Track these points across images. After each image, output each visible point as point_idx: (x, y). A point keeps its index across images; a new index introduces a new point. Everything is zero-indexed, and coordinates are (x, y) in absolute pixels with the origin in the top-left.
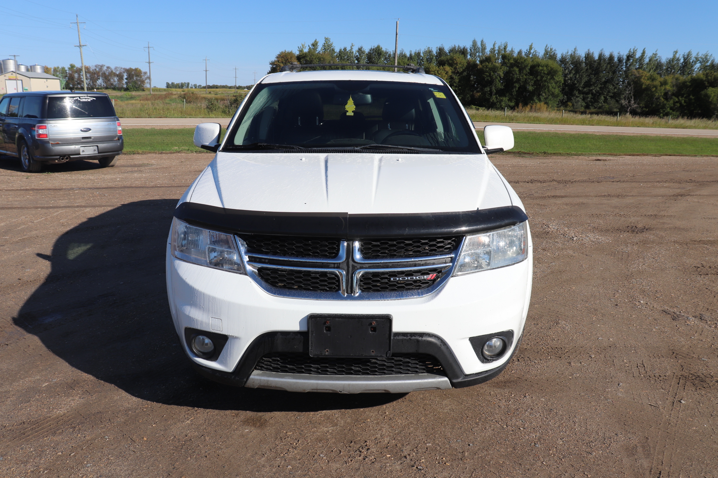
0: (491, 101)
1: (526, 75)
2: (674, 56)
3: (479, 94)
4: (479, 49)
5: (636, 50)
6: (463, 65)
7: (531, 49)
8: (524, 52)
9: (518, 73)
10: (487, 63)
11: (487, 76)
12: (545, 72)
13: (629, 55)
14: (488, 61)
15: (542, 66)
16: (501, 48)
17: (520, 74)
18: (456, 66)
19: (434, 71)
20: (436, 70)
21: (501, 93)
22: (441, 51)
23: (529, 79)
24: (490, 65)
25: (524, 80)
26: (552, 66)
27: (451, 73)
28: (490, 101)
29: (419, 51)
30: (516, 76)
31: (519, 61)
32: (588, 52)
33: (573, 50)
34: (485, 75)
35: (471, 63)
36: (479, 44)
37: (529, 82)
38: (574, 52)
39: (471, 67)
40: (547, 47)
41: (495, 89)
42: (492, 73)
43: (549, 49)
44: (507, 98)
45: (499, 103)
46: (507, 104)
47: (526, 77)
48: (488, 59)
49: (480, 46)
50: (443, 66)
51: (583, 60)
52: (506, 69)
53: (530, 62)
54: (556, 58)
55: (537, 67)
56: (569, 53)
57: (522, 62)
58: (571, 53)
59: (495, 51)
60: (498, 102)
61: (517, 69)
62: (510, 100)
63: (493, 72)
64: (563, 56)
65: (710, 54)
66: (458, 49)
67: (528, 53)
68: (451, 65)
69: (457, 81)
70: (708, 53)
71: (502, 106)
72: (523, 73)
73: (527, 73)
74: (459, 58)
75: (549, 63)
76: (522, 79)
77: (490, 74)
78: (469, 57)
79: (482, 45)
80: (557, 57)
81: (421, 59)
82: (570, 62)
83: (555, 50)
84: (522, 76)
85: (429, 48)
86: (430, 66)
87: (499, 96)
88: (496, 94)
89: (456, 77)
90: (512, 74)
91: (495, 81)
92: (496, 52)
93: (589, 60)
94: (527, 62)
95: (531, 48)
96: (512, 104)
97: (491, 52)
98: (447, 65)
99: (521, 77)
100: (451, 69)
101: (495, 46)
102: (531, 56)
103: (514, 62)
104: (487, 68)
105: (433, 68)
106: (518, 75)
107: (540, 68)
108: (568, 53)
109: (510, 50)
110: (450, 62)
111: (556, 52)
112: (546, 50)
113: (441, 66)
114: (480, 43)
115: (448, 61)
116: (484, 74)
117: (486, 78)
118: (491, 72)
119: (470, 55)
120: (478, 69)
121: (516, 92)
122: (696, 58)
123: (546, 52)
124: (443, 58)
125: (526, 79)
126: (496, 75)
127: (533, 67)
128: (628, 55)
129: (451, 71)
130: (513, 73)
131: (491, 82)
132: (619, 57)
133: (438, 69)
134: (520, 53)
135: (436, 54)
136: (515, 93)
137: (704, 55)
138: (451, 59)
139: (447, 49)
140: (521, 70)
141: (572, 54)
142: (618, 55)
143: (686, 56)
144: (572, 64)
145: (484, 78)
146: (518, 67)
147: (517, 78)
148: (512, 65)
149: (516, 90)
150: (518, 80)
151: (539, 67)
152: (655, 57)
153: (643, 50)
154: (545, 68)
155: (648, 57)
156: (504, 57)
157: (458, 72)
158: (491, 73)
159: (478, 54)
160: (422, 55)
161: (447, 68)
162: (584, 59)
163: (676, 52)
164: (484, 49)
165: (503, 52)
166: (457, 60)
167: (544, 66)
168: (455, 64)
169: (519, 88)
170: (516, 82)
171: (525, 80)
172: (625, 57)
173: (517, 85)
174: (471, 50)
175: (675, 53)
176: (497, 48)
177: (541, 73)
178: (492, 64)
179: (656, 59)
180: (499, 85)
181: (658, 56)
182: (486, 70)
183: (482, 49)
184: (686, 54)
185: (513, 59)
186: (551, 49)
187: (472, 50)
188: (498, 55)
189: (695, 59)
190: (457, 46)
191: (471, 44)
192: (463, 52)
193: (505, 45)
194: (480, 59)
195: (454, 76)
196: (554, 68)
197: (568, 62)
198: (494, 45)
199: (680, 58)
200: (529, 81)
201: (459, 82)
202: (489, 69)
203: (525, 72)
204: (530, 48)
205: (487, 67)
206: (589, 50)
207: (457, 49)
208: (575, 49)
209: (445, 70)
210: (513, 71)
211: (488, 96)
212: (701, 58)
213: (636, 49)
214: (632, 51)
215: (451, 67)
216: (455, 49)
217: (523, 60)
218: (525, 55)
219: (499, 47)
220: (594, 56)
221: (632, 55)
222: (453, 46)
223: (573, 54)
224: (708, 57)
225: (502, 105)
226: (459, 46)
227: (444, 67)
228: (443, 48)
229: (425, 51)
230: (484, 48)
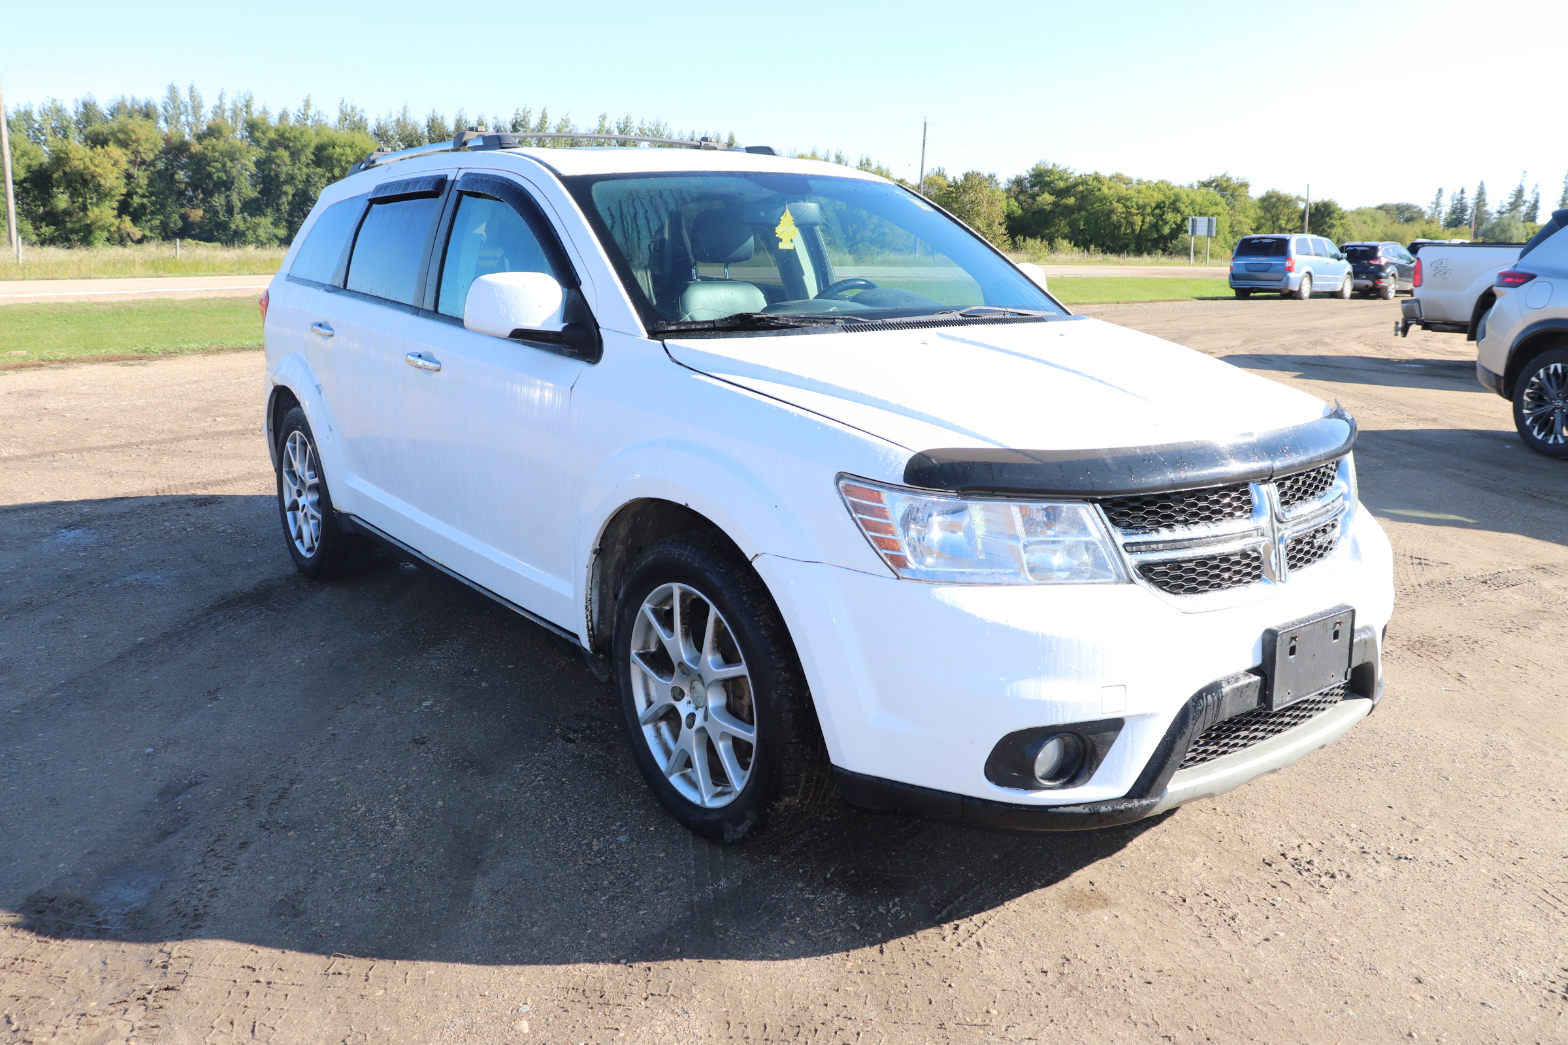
0: (233, 226)
1: (307, 166)
2: (601, 125)
3: (200, 212)
4: (186, 106)
5: (529, 112)
6: (156, 145)
7: (309, 108)
8: (293, 114)
9: (288, 160)
10: (214, 140)
11: (218, 170)
12: (349, 159)
13: (516, 122)
14: (216, 135)
15: (342, 147)
16: (240, 105)
17: (295, 164)
18: (137, 147)
19: (80, 159)
20: (85, 157)
21: (253, 208)
22: (88, 112)
23: (315, 174)
24: (221, 145)
25: (304, 177)
26: (364, 146)
27: (125, 163)
28: (230, 228)
29: (28, 108)
30: (284, 169)
31: (287, 135)
32: (434, 116)
33: (402, 111)
34: (213, 167)
35: (174, 139)
36: (184, 95)
37: (316, 182)
38: (404, 115)
39: (175, 150)
40: (345, 105)
41: (240, 201)
42: (229, 164)
43: (349, 109)
44: (270, 219)
45: (251, 231)
46: (270, 234)
47: (308, 171)
48: (213, 132)
49: (188, 99)
50: (103, 147)
51: (423, 133)
52: (256, 153)
53: (313, 137)
54: (366, 129)
55: (330, 149)
56: (394, 118)
57: (295, 137)
58: (396, 118)
59: (224, 111)
60: (248, 229)
61: (284, 154)
62: (275, 224)
63: (231, 161)
64: (379, 124)
65: (663, 123)
66: (133, 107)
67: (301, 116)
68: (123, 144)
69: (144, 182)
70: (659, 121)
71: (261, 239)
72: (300, 162)
73: (310, 162)
74: (141, 126)
75: (356, 140)
76: (299, 176)
77: (224, 165)
78: (162, 124)
79: (192, 96)
80: (367, 125)
81: (37, 129)
82: (398, 137)
83: (362, 111)
84: (299, 169)
85: (54, 100)
86: (70, 147)
87: (250, 215)
88: (242, 211)
89: (141, 173)
90: (276, 164)
91: (236, 180)
92: (228, 114)
93: (437, 132)
94: (306, 137)
95: (307, 106)
96: (282, 232)
97: (215, 113)
98: (114, 143)
99: (296, 171)
100: (126, 155)
101: (224, 101)
102: (309, 122)
103: (276, 137)
104: (214, 152)
105: (77, 151)
106: (289, 167)
107: (338, 150)
108: (390, 116)
109: (261, 109)
110: (121, 136)
111: (365, 115)
112: (342, 112)
113: (99, 147)
114: (188, 92)
115: (113, 134)
116: (209, 166)
117: (216, 175)
118: (226, 159)
119: (166, 121)
120: (191, 153)
121: (289, 204)
122: (640, 129)
123: (344, 117)
124: (97, 127)
125: (308, 176)
126: (239, 166)
127: (320, 149)
128: (514, 121)
129: (125, 158)
130: (279, 162)
131: (227, 185)
132: (496, 126)
133: (90, 153)
134: (283, 116)
135: (75, 118)
136: (285, 208)
137: (653, 125)
138: (121, 131)
139: (104, 105)
140: (295, 155)
141: (399, 119)
142: (495, 121)
143: (622, 126)
144: (401, 141)
145: (209, 176)
146: (287, 148)
147: (288, 175)
148: (273, 145)
149: (287, 201)
150: (291, 179)
151: (334, 148)
152: (567, 126)
153: (542, 111)
154: (348, 151)
155: (552, 126)
156: (252, 127)
157: (143, 162)
158: (226, 162)
159: (183, 118)
160: (36, 116)
161: (114, 150)
162: (426, 129)
163: (604, 117)
164: (197, 108)
165: (245, 114)
166: (137, 131)
167: (345, 146)
168: (133, 142)
169: (294, 195)
170: (286, 182)
171: (306, 179)
172: (509, 127)
173: (289, 189)
174: (165, 108)
175: (601, 119)
176: (228, 106)
177: (339, 161)
178: (225, 141)
179: (568, 130)
180: (247, 189)
181: (571, 124)
182: (214, 157)
183: (193, 108)
184: (622, 121)
185: (273, 131)
186: (353, 109)
187: (169, 108)
188: (235, 122)
189: (638, 131)
190: (128, 98)
191: (166, 93)
192: (148, 113)
193: (247, 98)
194: (191, 130)
195: (134, 171)
196: (367, 149)
197: (392, 137)
198: (220, 99)
199: (612, 129)
200: (316, 179)
201: (149, 185)
202: (221, 155)
203: (303, 158)
204: (305, 105)
205: (214, 149)
206: (434, 111)
207: (129, 107)
208: (405, 108)
209: (111, 158)
210: (278, 157)
211: (224, 216)
212: (649, 130)
213: (528, 110)
214: (522, 114)
215: (124, 150)
216: (125, 106)
217: (298, 133)
218: (297, 121)
219: (234, 103)
220: (445, 124)
221: (522, 121)
222: (120, 98)
223: (401, 120)
224: (662, 129)
225: (260, 236)
226: (133, 99)
227: (106, 147)
228: (94, 103)
229: (44, 110)
230: (199, 103)
